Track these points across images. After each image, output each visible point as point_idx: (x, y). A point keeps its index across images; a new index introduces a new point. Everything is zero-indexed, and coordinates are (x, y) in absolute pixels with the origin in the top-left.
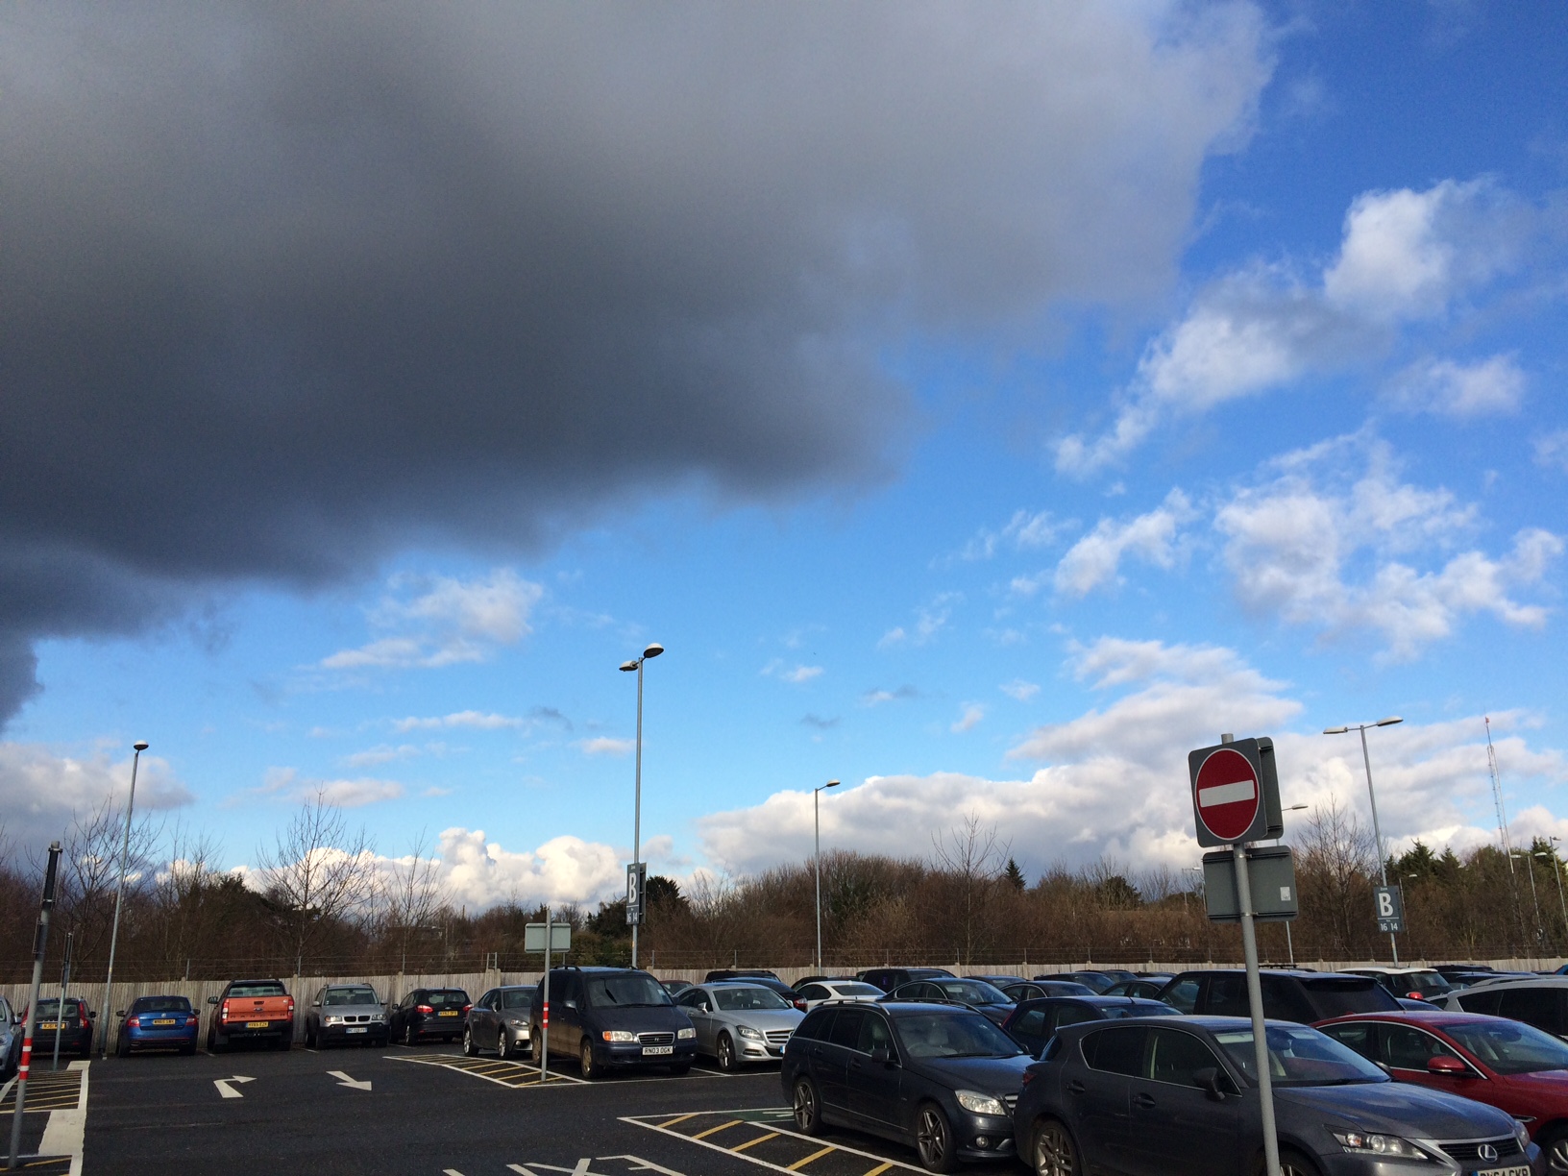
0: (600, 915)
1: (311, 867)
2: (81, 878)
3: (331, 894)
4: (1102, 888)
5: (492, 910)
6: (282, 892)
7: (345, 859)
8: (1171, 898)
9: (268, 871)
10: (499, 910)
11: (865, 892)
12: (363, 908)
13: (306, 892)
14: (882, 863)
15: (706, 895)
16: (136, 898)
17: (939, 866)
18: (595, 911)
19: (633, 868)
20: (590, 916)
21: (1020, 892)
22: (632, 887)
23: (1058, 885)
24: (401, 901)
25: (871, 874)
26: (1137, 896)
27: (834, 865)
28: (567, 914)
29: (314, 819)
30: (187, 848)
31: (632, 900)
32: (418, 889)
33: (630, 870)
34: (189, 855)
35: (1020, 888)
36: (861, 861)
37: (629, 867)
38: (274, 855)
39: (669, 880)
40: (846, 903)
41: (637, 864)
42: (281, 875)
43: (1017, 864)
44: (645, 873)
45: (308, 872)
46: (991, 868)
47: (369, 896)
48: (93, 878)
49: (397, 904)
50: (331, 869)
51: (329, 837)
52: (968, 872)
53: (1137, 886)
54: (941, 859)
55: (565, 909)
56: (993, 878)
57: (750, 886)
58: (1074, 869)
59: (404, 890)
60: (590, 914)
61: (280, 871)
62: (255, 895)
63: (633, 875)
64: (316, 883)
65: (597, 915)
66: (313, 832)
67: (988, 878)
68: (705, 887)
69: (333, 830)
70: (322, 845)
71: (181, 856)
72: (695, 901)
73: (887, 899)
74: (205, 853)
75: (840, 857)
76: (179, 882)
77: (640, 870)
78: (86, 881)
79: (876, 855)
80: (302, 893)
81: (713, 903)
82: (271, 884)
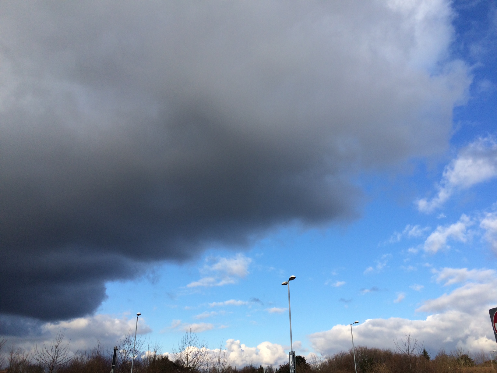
0: (280, 369)
1: (189, 353)
2: (122, 357)
3: (195, 362)
4: (460, 359)
5: (245, 367)
6: (180, 361)
7: (199, 350)
8: (486, 362)
9: (176, 354)
10: (247, 367)
11: (371, 361)
12: (205, 367)
13: (187, 362)
14: (376, 350)
15: (316, 362)
16: (137, 363)
17: (398, 352)
18: (278, 368)
19: (291, 353)
20: (277, 370)
21: (429, 361)
22: (291, 360)
23: (442, 358)
24: (216, 365)
25: (373, 355)
26: (473, 362)
27: (359, 352)
28: (269, 369)
29: (189, 337)
30: (152, 347)
31: (291, 365)
32: (222, 360)
33: (290, 354)
34: (153, 350)
35: (429, 359)
36: (369, 350)
37: (289, 353)
38: (177, 349)
39: (302, 357)
40: (365, 365)
41: (292, 352)
42: (180, 356)
43: (426, 350)
44: (295, 355)
45: (188, 355)
46: (416, 352)
47: (206, 363)
48: (125, 357)
49: (215, 366)
50: (195, 353)
51: (194, 343)
52: (408, 354)
53: (473, 358)
54: (398, 349)
55: (268, 367)
56: (418, 356)
57: (330, 359)
58: (448, 352)
59: (217, 361)
60: (277, 369)
61: (179, 354)
62: (171, 362)
63: (291, 356)
64: (190, 358)
65: (279, 369)
66: (189, 341)
67: (416, 356)
68: (315, 359)
69: (195, 340)
70: (192, 346)
71: (150, 350)
72: (312, 365)
73: (380, 364)
74: (157, 349)
75: (361, 348)
76: (149, 358)
77: (293, 354)
78: (123, 358)
79: (374, 348)
80: (186, 362)
81: (319, 366)
82: (177, 359)
